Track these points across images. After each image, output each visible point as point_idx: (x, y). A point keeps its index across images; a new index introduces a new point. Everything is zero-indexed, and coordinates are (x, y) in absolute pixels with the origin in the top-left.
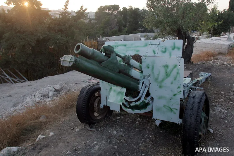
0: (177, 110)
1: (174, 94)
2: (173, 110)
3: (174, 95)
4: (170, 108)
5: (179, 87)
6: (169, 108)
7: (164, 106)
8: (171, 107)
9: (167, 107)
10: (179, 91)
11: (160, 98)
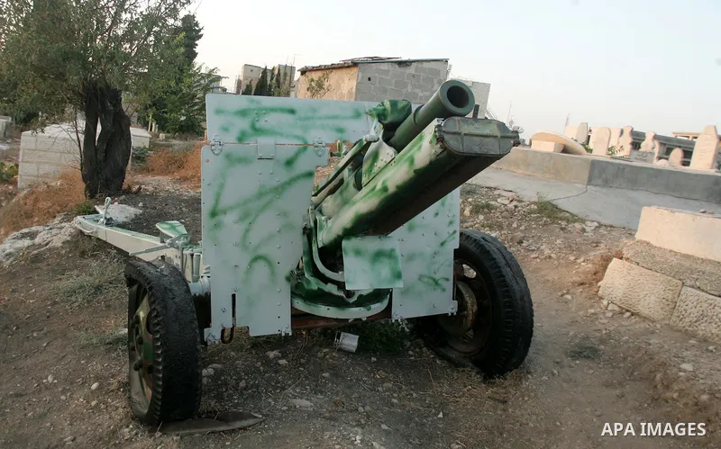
0: (447, 280)
1: (442, 241)
2: (439, 282)
3: (442, 244)
4: (434, 280)
5: (451, 223)
6: (431, 281)
7: (421, 278)
8: (435, 276)
9: (426, 280)
10: (451, 232)
11: (411, 258)
